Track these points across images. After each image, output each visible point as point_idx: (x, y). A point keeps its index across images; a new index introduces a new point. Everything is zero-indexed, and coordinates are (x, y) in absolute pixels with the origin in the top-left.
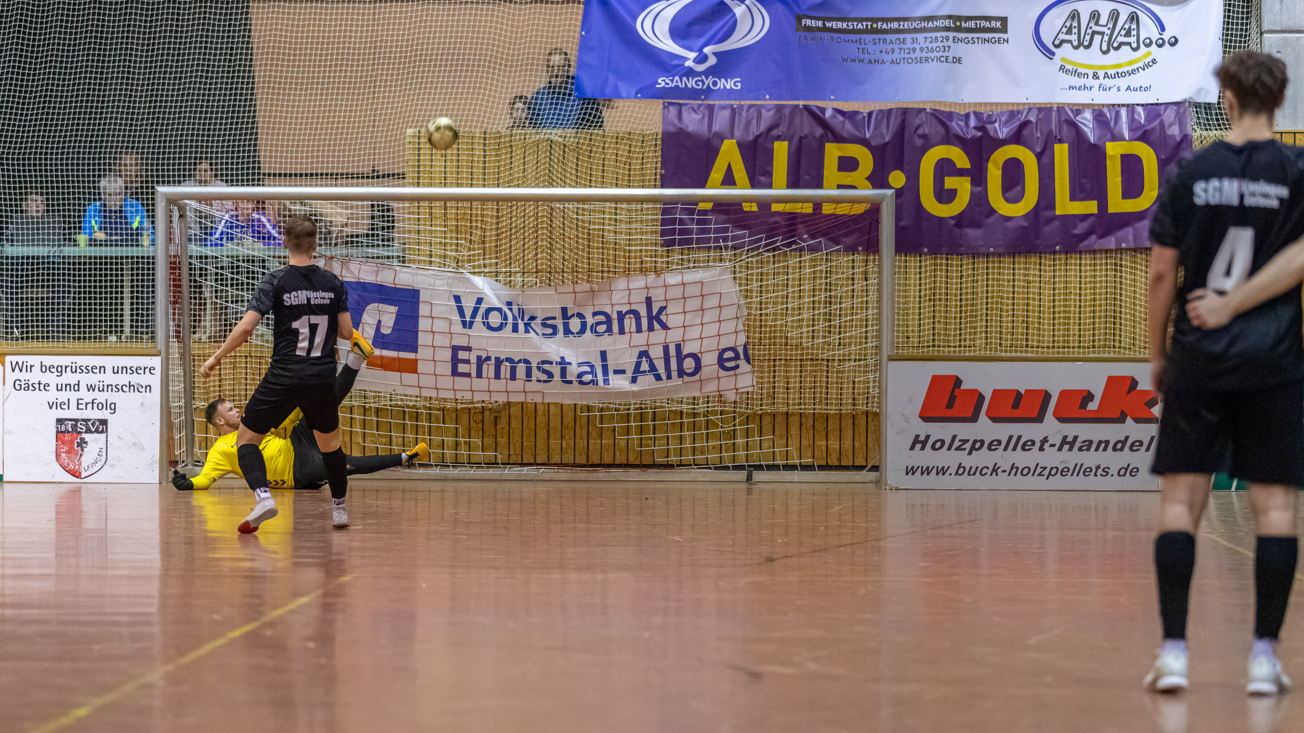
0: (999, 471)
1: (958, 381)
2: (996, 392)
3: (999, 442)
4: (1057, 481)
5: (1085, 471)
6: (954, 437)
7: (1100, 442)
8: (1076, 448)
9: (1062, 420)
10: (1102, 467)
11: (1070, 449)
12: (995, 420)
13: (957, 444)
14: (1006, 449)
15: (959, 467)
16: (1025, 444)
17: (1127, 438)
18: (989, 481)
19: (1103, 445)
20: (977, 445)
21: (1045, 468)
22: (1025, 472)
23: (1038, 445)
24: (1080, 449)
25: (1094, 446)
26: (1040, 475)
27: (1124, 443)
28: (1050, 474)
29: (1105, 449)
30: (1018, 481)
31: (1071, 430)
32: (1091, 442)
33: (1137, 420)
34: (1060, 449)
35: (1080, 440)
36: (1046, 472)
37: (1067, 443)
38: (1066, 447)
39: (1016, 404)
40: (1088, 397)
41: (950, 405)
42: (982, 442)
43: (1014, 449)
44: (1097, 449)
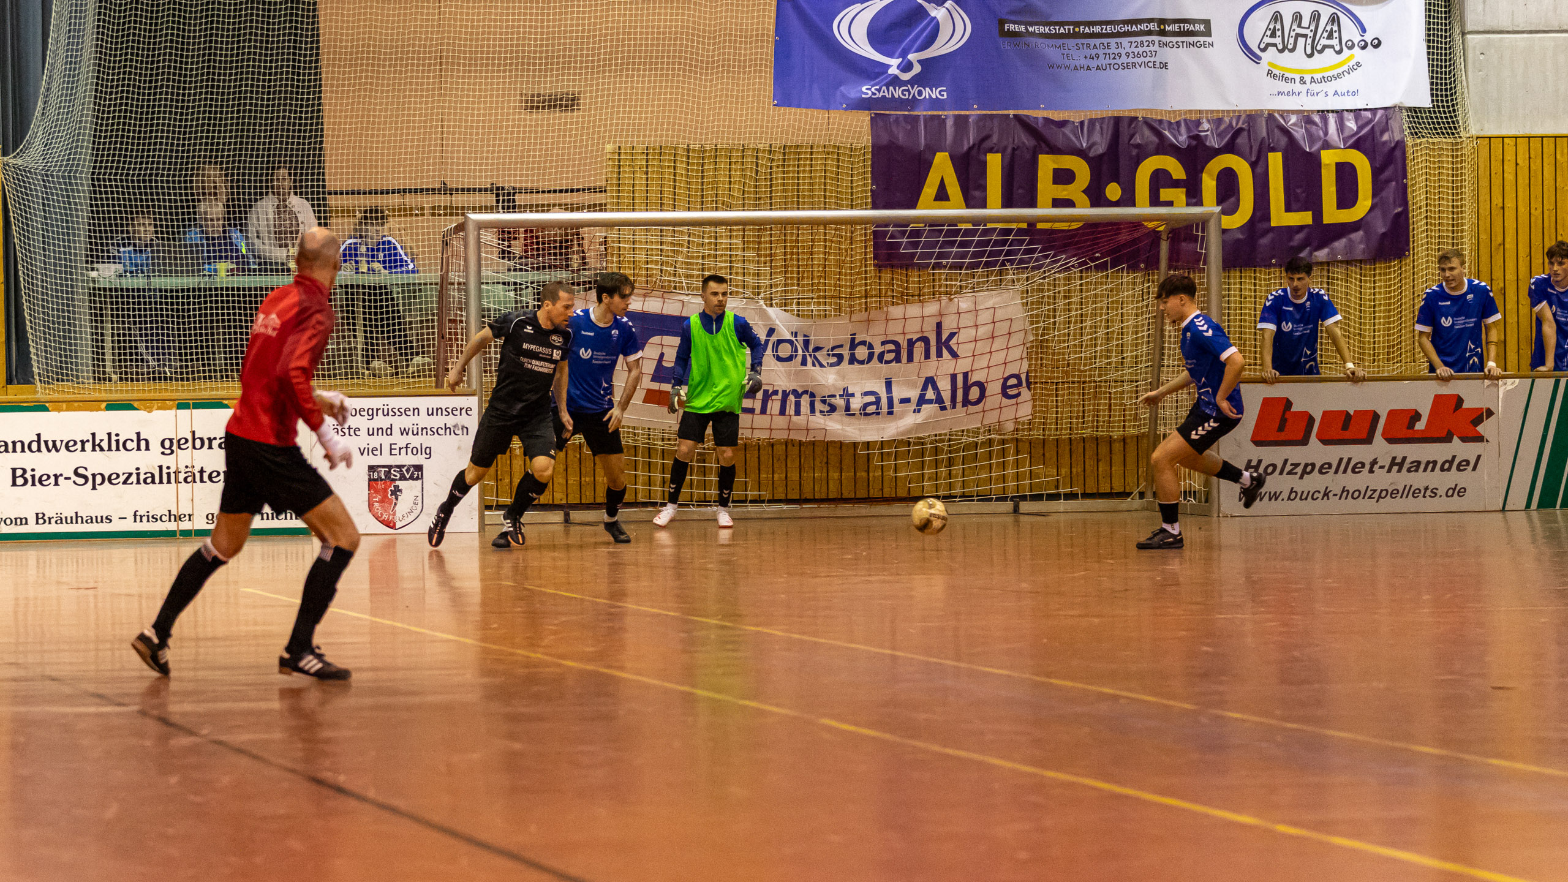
0: (1331, 495)
1: (1288, 403)
2: (1325, 413)
3: (1330, 465)
4: (1387, 504)
5: (1414, 493)
6: (1286, 461)
7: (1428, 463)
8: (1404, 470)
9: (1391, 440)
10: (1431, 488)
11: (1399, 471)
12: (1325, 442)
13: (1288, 468)
14: (1336, 472)
15: (1291, 492)
16: (1354, 467)
17: (1454, 457)
18: (1321, 505)
19: (1431, 466)
20: (1308, 469)
21: (1375, 491)
22: (1356, 495)
23: (1368, 467)
24: (1409, 470)
25: (1422, 467)
26: (1370, 498)
27: (1451, 462)
28: (1380, 497)
29: (1433, 470)
30: (1349, 505)
31: (1400, 450)
32: (1419, 463)
33: (1464, 439)
34: (1389, 471)
35: (1408, 460)
36: (1376, 495)
37: (1397, 464)
38: (1395, 468)
39: (1345, 426)
40: (1416, 416)
41: (1281, 429)
42: (1313, 465)
43: (1345, 472)
44: (1425, 470)
